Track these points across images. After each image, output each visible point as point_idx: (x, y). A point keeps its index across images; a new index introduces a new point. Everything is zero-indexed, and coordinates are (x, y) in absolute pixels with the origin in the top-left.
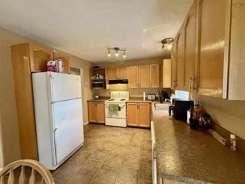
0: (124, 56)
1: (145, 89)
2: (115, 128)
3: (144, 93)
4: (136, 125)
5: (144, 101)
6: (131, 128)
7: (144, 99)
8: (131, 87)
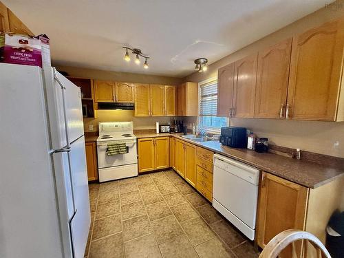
0: (146, 67)
1: (158, 119)
2: (122, 182)
3: (158, 124)
4: (151, 169)
5: (158, 135)
6: (146, 176)
7: (158, 131)
8: (138, 116)
